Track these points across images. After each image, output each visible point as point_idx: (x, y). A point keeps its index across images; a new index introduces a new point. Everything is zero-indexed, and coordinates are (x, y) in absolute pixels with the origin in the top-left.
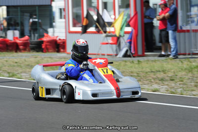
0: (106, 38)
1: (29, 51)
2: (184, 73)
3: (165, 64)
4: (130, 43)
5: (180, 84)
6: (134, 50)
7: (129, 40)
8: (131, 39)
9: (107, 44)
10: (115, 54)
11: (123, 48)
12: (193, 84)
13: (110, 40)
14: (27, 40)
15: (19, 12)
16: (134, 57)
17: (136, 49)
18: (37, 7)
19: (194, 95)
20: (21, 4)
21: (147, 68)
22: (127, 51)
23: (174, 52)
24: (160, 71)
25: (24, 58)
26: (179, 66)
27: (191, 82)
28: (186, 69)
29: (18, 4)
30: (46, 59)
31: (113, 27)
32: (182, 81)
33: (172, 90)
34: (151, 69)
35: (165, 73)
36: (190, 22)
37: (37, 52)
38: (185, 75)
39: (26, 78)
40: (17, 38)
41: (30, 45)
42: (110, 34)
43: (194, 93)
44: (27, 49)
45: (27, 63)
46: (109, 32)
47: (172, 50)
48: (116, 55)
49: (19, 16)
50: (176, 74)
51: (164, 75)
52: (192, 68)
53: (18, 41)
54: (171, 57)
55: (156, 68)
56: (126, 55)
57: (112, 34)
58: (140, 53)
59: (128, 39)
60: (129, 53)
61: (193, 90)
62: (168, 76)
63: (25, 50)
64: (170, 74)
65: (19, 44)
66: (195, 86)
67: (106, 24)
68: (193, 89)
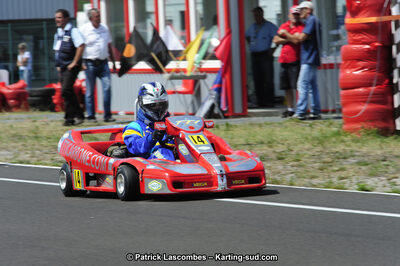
0: (169, 82)
1: (27, 109)
2: (307, 146)
3: (278, 129)
4: (219, 90)
5: (292, 166)
6: (227, 104)
7: (216, 86)
8: (221, 83)
9: (174, 92)
10: (191, 111)
11: (206, 100)
12: (317, 165)
13: (179, 86)
14: (22, 88)
15: (10, 32)
16: (226, 117)
17: (230, 102)
18: (45, 23)
19: (315, 186)
20: (16, 18)
21: (241, 137)
22: (213, 107)
23: (302, 108)
24: (262, 143)
25: (10, 122)
26: (304, 132)
27: (315, 162)
28: (314, 139)
29: (11, 18)
30: (53, 124)
31: (185, 59)
32: (298, 160)
33: (277, 177)
34: (246, 140)
35: (270, 147)
36: (334, 49)
37: (42, 110)
38: (308, 150)
39: (6, 159)
40: (3, 84)
41: (29, 98)
42: (178, 74)
43: (315, 181)
44: (22, 106)
45: (13, 132)
46: (177, 71)
47: (299, 102)
48: (193, 114)
49: (10, 42)
50: (291, 148)
51: (270, 149)
52: (326, 137)
53: (5, 91)
54: (295, 116)
55: (259, 138)
56: (210, 114)
57: (183, 74)
58: (238, 109)
59: (215, 83)
60: (216, 111)
61: (313, 177)
62: (274, 152)
63: (18, 107)
64: (280, 148)
65: (8, 97)
66: (321, 169)
67: (171, 54)
68: (313, 174)
